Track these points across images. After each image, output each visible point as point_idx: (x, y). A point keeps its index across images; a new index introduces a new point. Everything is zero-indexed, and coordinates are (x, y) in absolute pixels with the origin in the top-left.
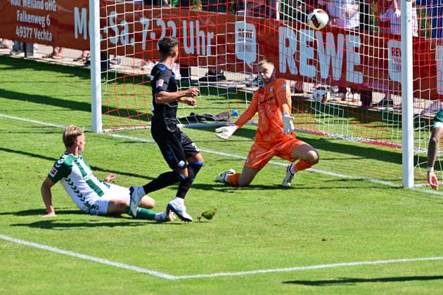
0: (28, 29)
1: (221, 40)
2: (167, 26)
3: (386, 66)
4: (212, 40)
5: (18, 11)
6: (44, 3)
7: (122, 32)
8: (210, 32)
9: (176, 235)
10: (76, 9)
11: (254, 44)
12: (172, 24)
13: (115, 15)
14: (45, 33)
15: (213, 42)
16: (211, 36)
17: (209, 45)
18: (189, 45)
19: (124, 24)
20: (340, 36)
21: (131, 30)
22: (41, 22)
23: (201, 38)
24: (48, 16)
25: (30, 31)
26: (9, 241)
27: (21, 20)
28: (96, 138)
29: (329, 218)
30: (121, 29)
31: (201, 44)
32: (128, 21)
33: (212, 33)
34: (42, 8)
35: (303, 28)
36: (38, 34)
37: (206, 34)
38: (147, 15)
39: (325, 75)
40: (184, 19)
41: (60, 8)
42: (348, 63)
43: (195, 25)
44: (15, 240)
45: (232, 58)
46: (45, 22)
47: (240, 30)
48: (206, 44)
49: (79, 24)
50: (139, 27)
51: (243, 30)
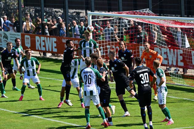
1: (135, 53)
2: (116, 48)
3: (191, 60)
6: (74, 41)
9: (120, 120)
12: (118, 47)
19: (101, 48)
20: (175, 50)
21: (104, 50)
26: (63, 123)
29: (173, 113)
32: (102, 47)
35: (163, 48)
38: (109, 44)
39: (170, 63)
42: (178, 59)
44: (65, 123)
47: (141, 49)
50: (106, 49)
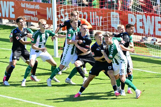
0: (28, 16)
1: (105, 20)
2: (83, 14)
4: (101, 19)
5: (24, 9)
6: (35, 5)
7: (66, 17)
8: (101, 16)
10: (47, 8)
11: (119, 21)
12: (85, 13)
13: (63, 10)
14: (35, 18)
15: (102, 20)
16: (101, 18)
17: (101, 22)
18: (92, 22)
19: (67, 14)
20: (153, 17)
21: (69, 16)
22: (34, 13)
23: (97, 19)
24: (36, 11)
25: (29, 17)
26: (21, 101)
27: (26, 13)
28: (56, 59)
29: (149, 89)
30: (65, 16)
31: (97, 21)
32: (68, 12)
33: (102, 17)
34: (34, 8)
35: (138, 14)
36: (32, 18)
37: (99, 17)
39: (147, 32)
40: (91, 11)
41: (41, 8)
43: (95, 14)
44: (24, 101)
45: (110, 27)
46: (35, 14)
48: (99, 21)
49: (49, 14)
51: (114, 15)
